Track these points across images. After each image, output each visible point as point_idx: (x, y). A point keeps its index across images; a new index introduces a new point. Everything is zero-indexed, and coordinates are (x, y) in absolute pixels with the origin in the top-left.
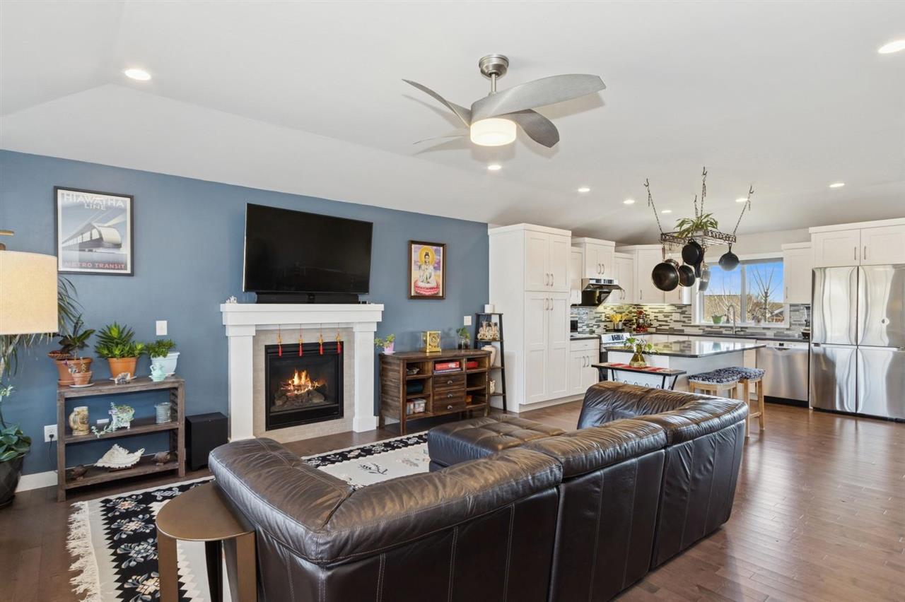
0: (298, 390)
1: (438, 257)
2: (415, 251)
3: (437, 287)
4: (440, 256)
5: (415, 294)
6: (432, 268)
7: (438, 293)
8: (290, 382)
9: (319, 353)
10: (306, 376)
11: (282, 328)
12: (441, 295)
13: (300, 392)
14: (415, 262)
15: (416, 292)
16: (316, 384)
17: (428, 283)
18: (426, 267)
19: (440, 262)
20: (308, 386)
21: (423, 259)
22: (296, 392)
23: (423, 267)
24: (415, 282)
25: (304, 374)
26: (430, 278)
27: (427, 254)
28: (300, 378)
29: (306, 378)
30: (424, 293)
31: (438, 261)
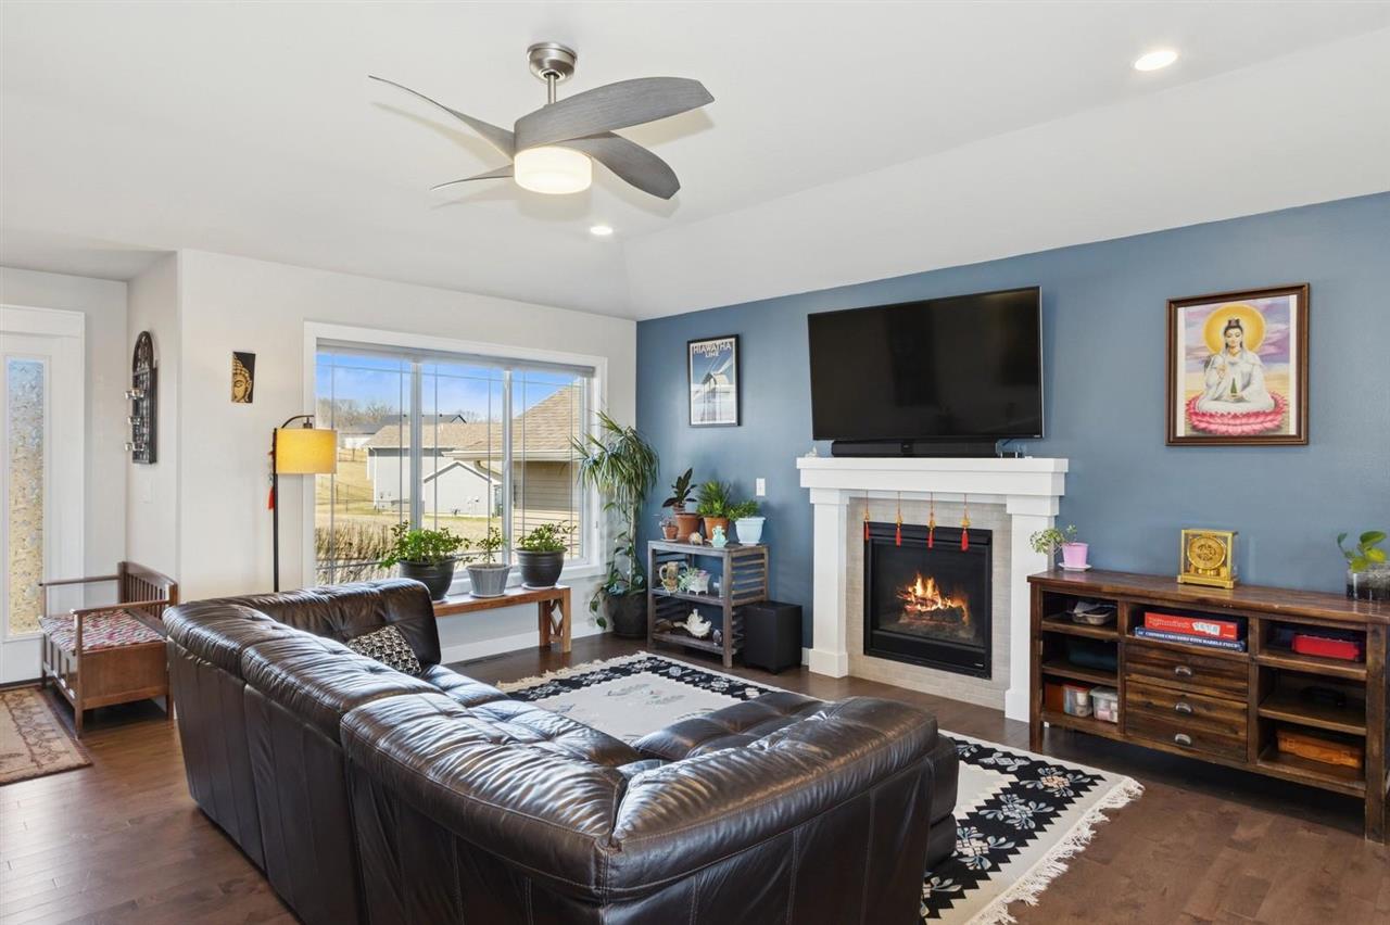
0: (922, 605)
1: (1282, 327)
2: (1188, 325)
3: (1279, 408)
4: (1287, 321)
5: (1191, 433)
6: (1258, 360)
7: (1279, 427)
8: (910, 590)
9: (927, 544)
10: (934, 587)
11: (870, 496)
12: (1293, 431)
13: (924, 609)
14: (1189, 351)
15: (1194, 428)
16: (949, 603)
17: (1241, 400)
18: (1230, 358)
19: (1287, 337)
20: (937, 604)
21: (1220, 339)
22: (919, 607)
23: (1219, 360)
24: (1190, 404)
25: (930, 583)
26: (1245, 387)
27: (1234, 325)
28: (925, 587)
29: (934, 590)
30: (1223, 429)
31: (1276, 337)
